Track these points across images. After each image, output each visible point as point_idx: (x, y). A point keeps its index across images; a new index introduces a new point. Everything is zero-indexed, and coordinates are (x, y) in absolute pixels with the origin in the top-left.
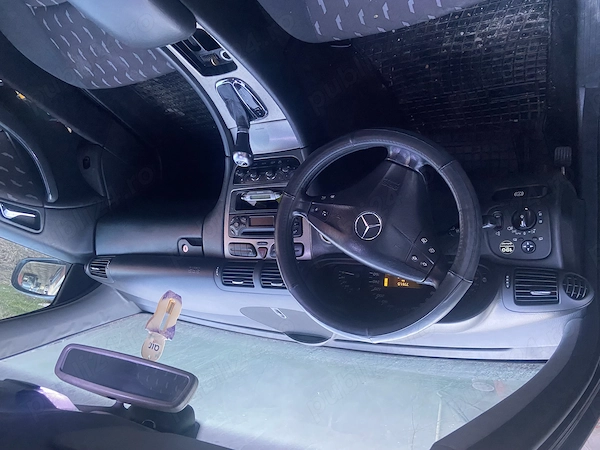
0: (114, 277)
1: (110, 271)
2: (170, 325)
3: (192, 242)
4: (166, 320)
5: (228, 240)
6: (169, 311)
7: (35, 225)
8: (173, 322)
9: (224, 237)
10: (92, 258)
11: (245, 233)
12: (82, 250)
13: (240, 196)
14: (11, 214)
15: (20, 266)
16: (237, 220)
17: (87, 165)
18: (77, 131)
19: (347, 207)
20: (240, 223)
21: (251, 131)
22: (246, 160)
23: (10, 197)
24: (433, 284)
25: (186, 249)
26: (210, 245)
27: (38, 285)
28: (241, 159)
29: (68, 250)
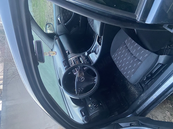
0: (56, 42)
1: (57, 40)
2: (51, 55)
3: (69, 52)
4: (51, 54)
5: (71, 59)
6: (53, 54)
7: (59, 24)
8: (52, 55)
9: (72, 58)
10: (58, 36)
11: (74, 61)
12: (58, 34)
13: (80, 57)
14: (59, 19)
15: (51, 24)
16: (76, 58)
17: (75, 27)
18: (80, 22)
19: (84, 74)
20: (75, 59)
21: (92, 53)
22: (86, 55)
23: (62, 18)
24: (76, 93)
25: (67, 52)
26: (69, 56)
27: (48, 28)
28: (86, 54)
29: (57, 31)
